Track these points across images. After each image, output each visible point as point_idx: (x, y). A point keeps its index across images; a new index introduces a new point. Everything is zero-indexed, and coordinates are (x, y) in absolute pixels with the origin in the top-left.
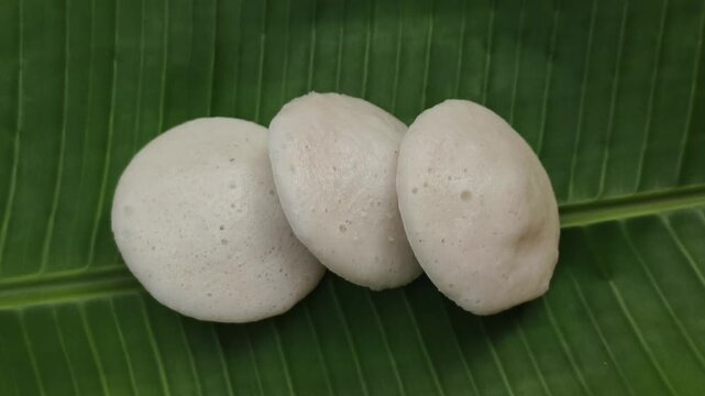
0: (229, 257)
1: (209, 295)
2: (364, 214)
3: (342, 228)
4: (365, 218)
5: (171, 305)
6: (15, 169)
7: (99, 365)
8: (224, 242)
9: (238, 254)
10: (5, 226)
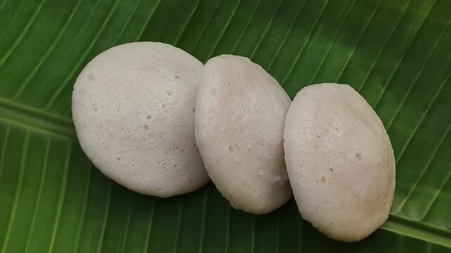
0: (145, 139)
1: (119, 159)
2: (249, 146)
3: (230, 148)
4: (249, 149)
5: (89, 154)
6: (28, 26)
7: (21, 178)
8: (146, 127)
9: (152, 140)
10: (4, 59)
